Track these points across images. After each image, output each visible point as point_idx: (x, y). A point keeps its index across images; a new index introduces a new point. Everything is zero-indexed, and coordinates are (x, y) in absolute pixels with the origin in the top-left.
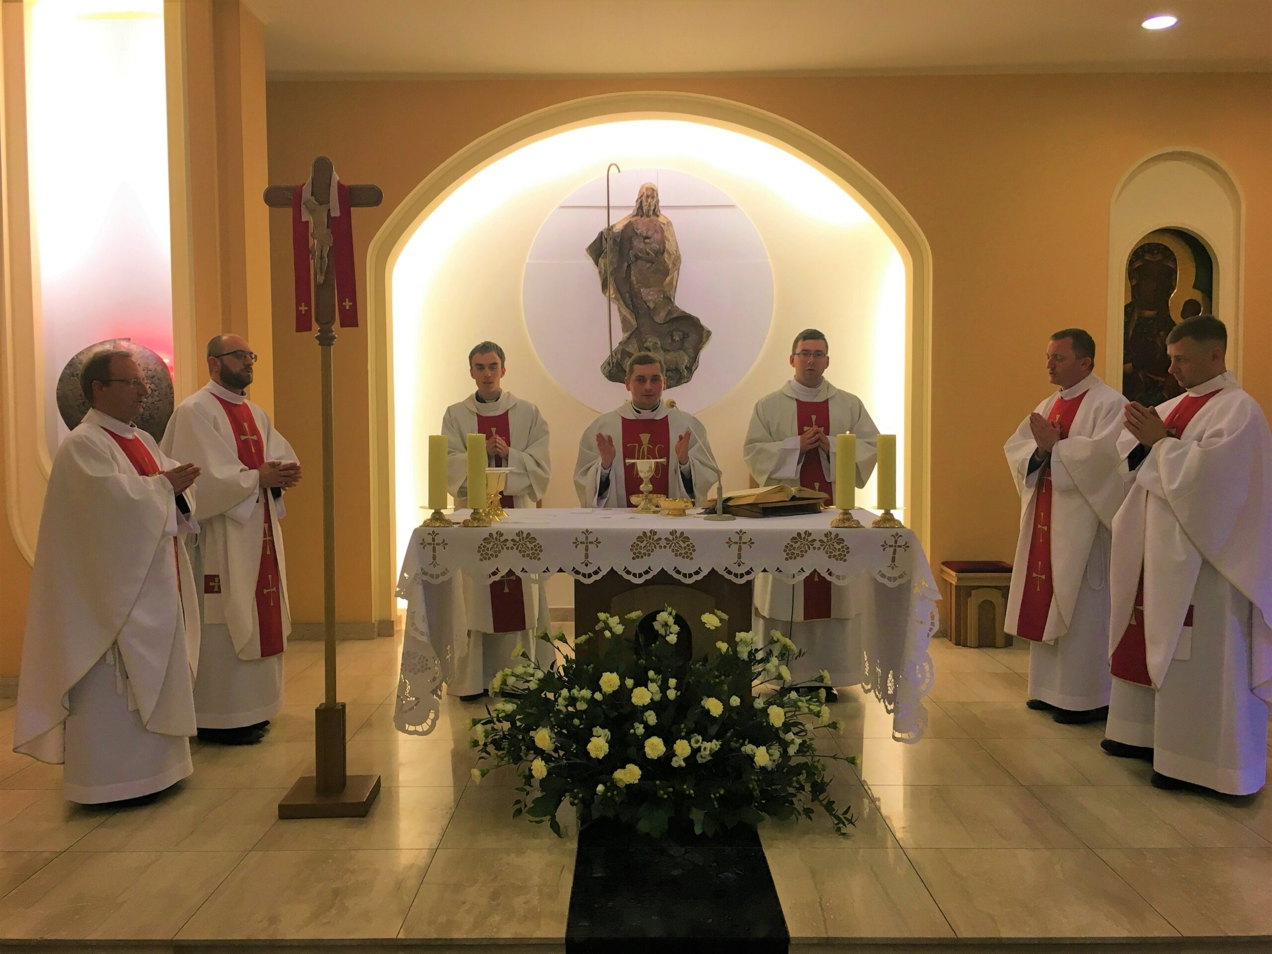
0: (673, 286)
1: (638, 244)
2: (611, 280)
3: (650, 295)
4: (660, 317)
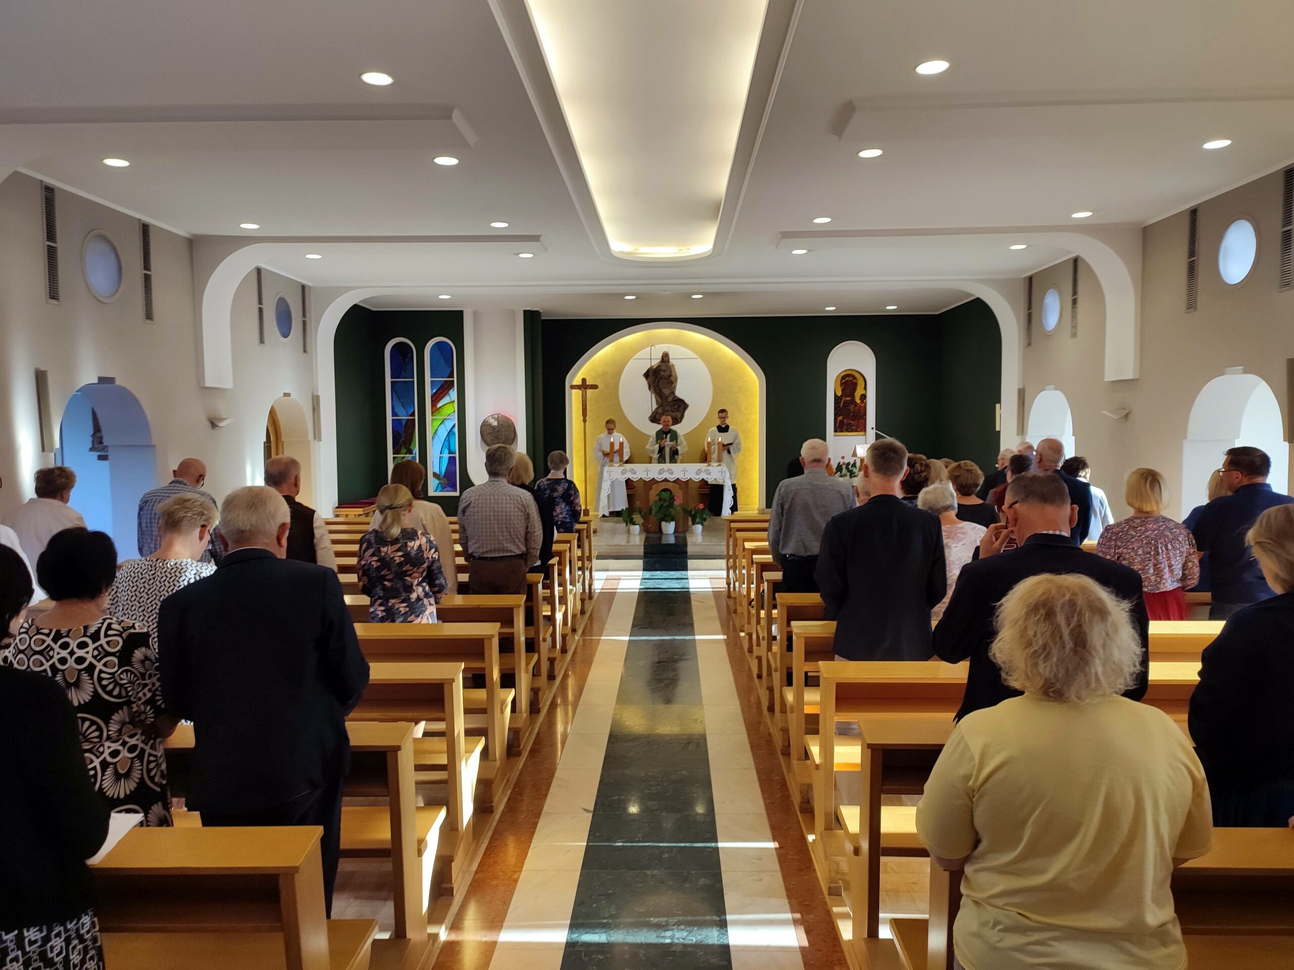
0: (675, 388)
1: (662, 373)
2: (652, 386)
3: (666, 392)
4: (670, 399)
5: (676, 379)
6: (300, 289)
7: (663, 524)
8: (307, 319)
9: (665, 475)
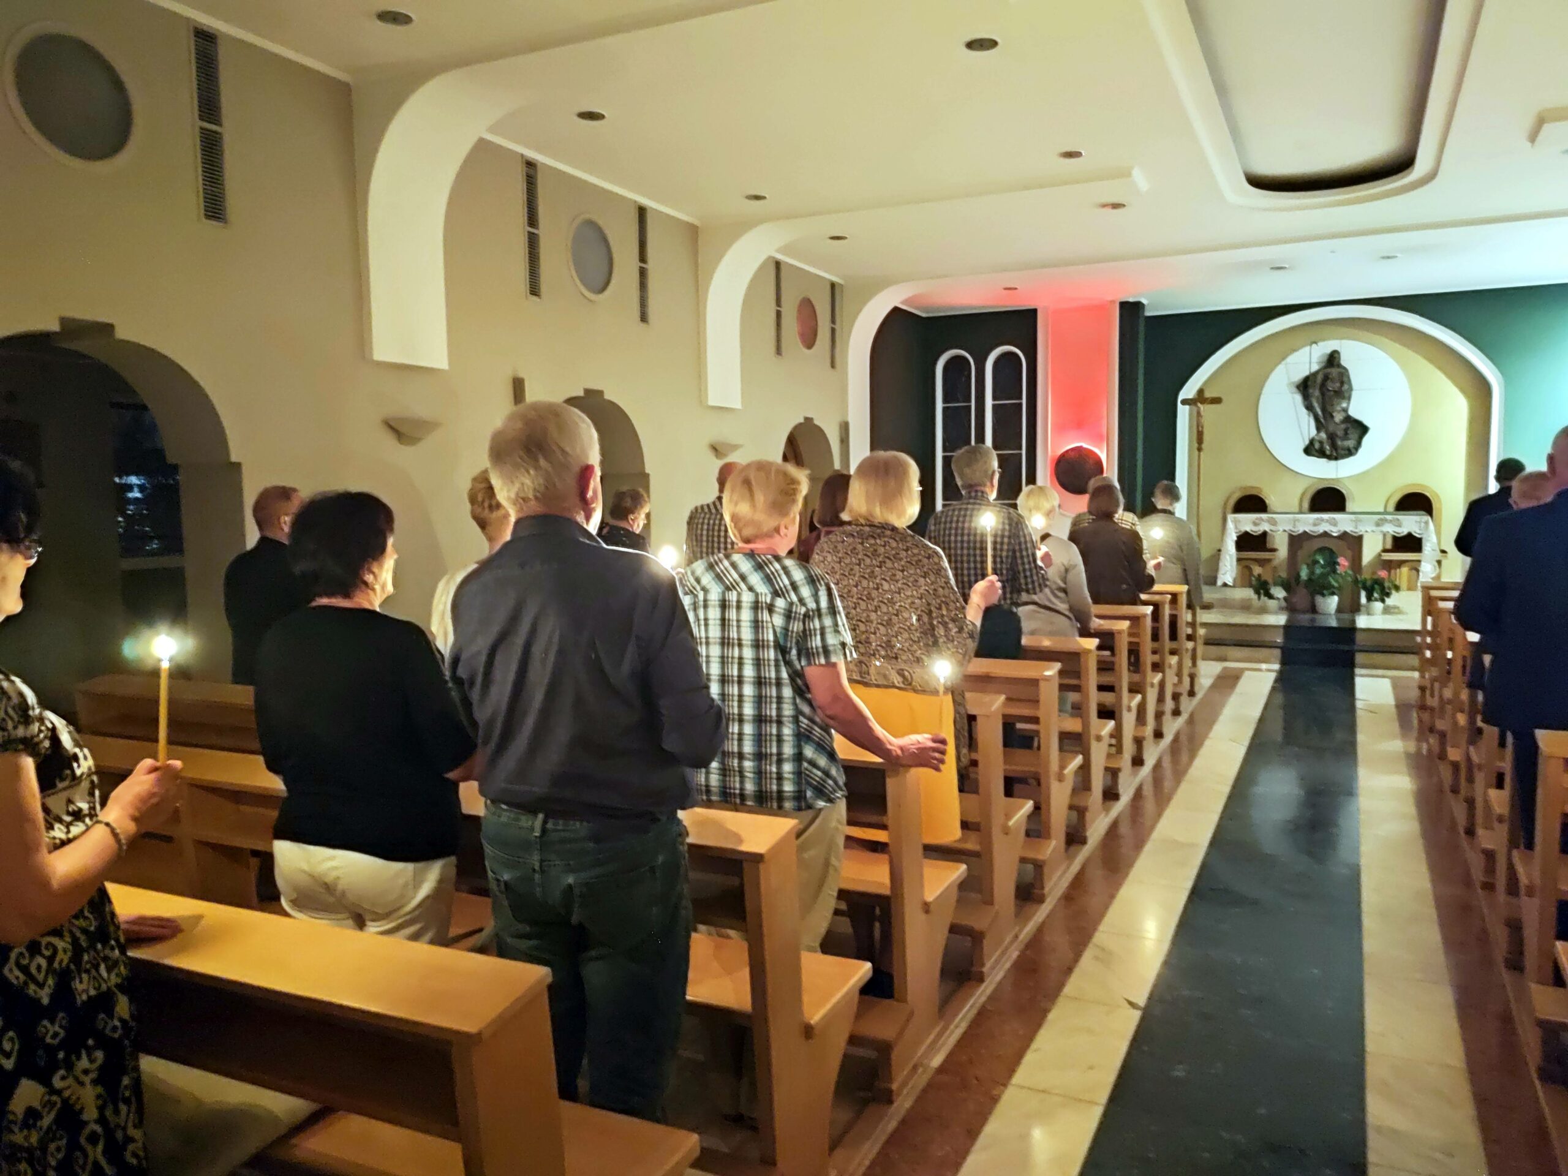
0: (1348, 403)
1: (1328, 383)
3: (1333, 409)
4: (1339, 420)
5: (1351, 389)
6: (828, 287)
7: (1319, 599)
8: (837, 327)
9: (1323, 528)
